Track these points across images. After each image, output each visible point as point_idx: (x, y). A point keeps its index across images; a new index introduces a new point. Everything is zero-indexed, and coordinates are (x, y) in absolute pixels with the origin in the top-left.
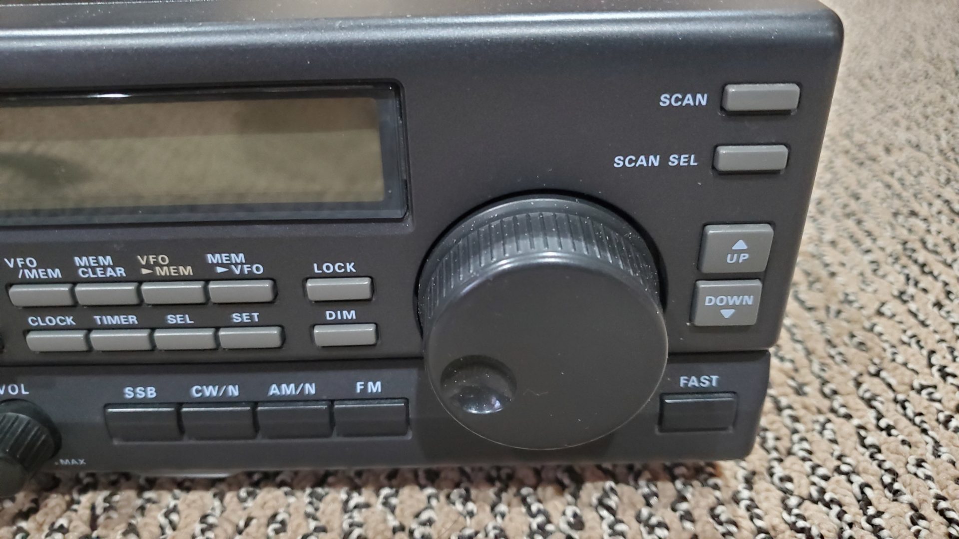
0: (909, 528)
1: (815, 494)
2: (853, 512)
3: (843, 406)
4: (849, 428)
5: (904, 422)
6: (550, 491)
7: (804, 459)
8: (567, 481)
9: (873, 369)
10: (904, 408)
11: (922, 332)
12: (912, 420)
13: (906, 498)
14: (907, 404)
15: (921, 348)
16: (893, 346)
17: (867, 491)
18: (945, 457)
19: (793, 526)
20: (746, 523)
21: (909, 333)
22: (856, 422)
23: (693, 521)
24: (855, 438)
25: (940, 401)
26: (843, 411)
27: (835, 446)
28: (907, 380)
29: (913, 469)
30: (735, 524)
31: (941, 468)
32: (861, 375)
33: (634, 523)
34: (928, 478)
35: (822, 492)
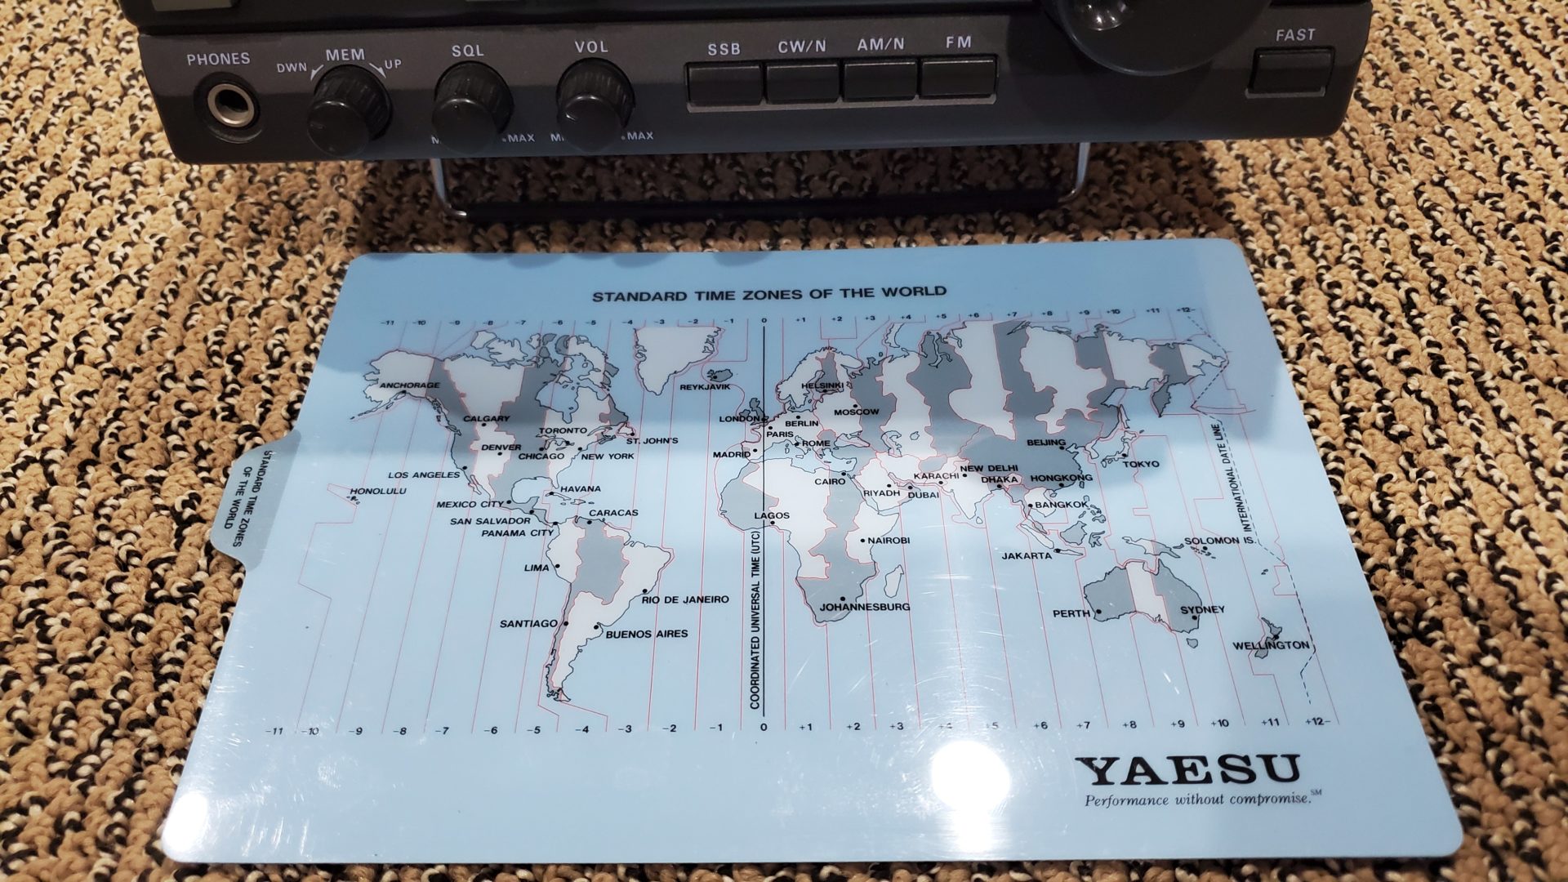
0: (1449, 328)
1: (1361, 298)
2: (1396, 313)
3: (1398, 215)
4: (1402, 237)
5: (1462, 231)
7: (1352, 267)
9: (1436, 178)
10: (1464, 218)
11: (1499, 136)
12: (1470, 230)
13: (1449, 302)
14: (1468, 214)
15: (1495, 154)
16: (1463, 153)
17: (1414, 296)
18: (1496, 265)
19: (1336, 326)
20: (1294, 324)
21: (1484, 137)
22: (1410, 231)
24: (1408, 247)
25: (1503, 210)
26: (1399, 220)
27: (1387, 256)
28: (1472, 189)
29: (1461, 275)
31: (1491, 274)
32: (1423, 183)
34: (1475, 283)
35: (1367, 296)
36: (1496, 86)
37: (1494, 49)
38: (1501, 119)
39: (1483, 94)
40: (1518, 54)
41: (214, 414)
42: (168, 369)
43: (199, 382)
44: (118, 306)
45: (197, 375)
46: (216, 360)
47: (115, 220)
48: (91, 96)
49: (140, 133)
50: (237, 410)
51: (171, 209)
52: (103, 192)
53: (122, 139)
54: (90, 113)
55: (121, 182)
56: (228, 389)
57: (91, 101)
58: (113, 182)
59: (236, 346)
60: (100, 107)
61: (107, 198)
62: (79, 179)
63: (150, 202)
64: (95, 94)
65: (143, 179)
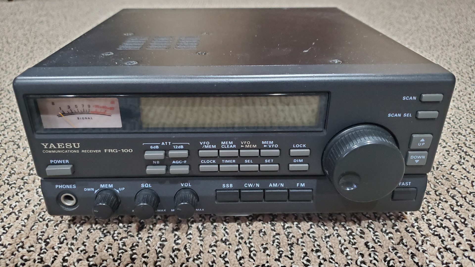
1: (439, 225)
2: (453, 230)
3: (444, 198)
4: (447, 205)
5: (466, 204)
6: (351, 223)
7: (433, 214)
8: (356, 220)
9: (453, 187)
10: (465, 199)
11: (468, 175)
12: (469, 204)
13: (470, 226)
14: (466, 198)
15: (469, 180)
16: (459, 180)
17: (457, 224)
19: (433, 234)
20: (417, 232)
21: (464, 175)
22: (449, 203)
23: (400, 232)
24: (450, 208)
26: (444, 200)
27: (443, 211)
28: (465, 190)
29: (471, 218)
30: (414, 233)
32: (449, 189)
33: (381, 233)
35: (442, 224)
36: (463, 161)
37: (458, 150)
38: (467, 170)
39: (459, 163)
40: (466, 152)
41: (35, 261)
42: (21, 244)
43: (32, 249)
44: (8, 222)
45: (32, 246)
46: (40, 241)
47: (15, 194)
48: (17, 157)
49: (30, 168)
50: (44, 259)
51: (35, 191)
52: (13, 185)
53: (24, 169)
54: (15, 162)
55: (20, 183)
56: (42, 252)
57: (16, 158)
58: (17, 183)
59: (48, 237)
60: (19, 160)
61: (13, 187)
62: (6, 182)
63: (28, 188)
64: (18, 156)
65: (28, 182)
